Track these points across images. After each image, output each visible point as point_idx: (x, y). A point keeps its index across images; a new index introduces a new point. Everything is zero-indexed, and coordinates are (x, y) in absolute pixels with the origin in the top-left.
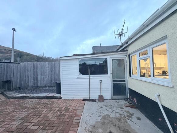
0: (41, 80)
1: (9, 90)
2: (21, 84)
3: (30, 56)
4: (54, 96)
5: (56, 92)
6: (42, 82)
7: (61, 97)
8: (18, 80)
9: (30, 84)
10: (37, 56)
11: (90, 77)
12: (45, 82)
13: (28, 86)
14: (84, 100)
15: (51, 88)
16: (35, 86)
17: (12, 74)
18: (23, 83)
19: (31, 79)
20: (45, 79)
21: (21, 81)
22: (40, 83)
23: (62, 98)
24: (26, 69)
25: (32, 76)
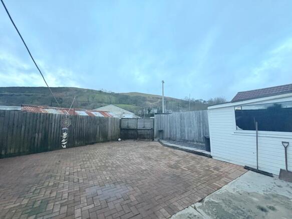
0: (188, 133)
1: (163, 139)
2: (171, 135)
3: (174, 101)
5: (205, 149)
6: (190, 135)
7: (212, 155)
9: (178, 136)
10: (182, 101)
11: (257, 134)
12: (193, 135)
13: (176, 137)
14: (247, 168)
15: (200, 144)
16: (183, 138)
18: (172, 134)
19: (178, 131)
20: (193, 132)
21: (170, 132)
23: (214, 158)
25: (180, 127)
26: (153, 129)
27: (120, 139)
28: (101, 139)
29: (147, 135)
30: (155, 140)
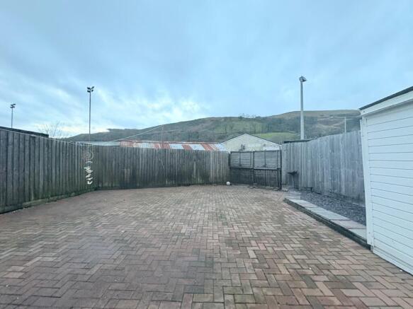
0: (347, 180)
2: (313, 183)
4: (350, 230)
6: (350, 184)
7: (369, 243)
8: (309, 174)
9: (327, 185)
13: (323, 187)
16: (336, 191)
17: (300, 161)
18: (315, 179)
19: (328, 177)
21: (313, 175)
22: (345, 187)
24: (319, 151)
25: (330, 167)
26: (279, 170)
27: (228, 183)
28: (199, 180)
29: (271, 179)
30: (283, 189)
